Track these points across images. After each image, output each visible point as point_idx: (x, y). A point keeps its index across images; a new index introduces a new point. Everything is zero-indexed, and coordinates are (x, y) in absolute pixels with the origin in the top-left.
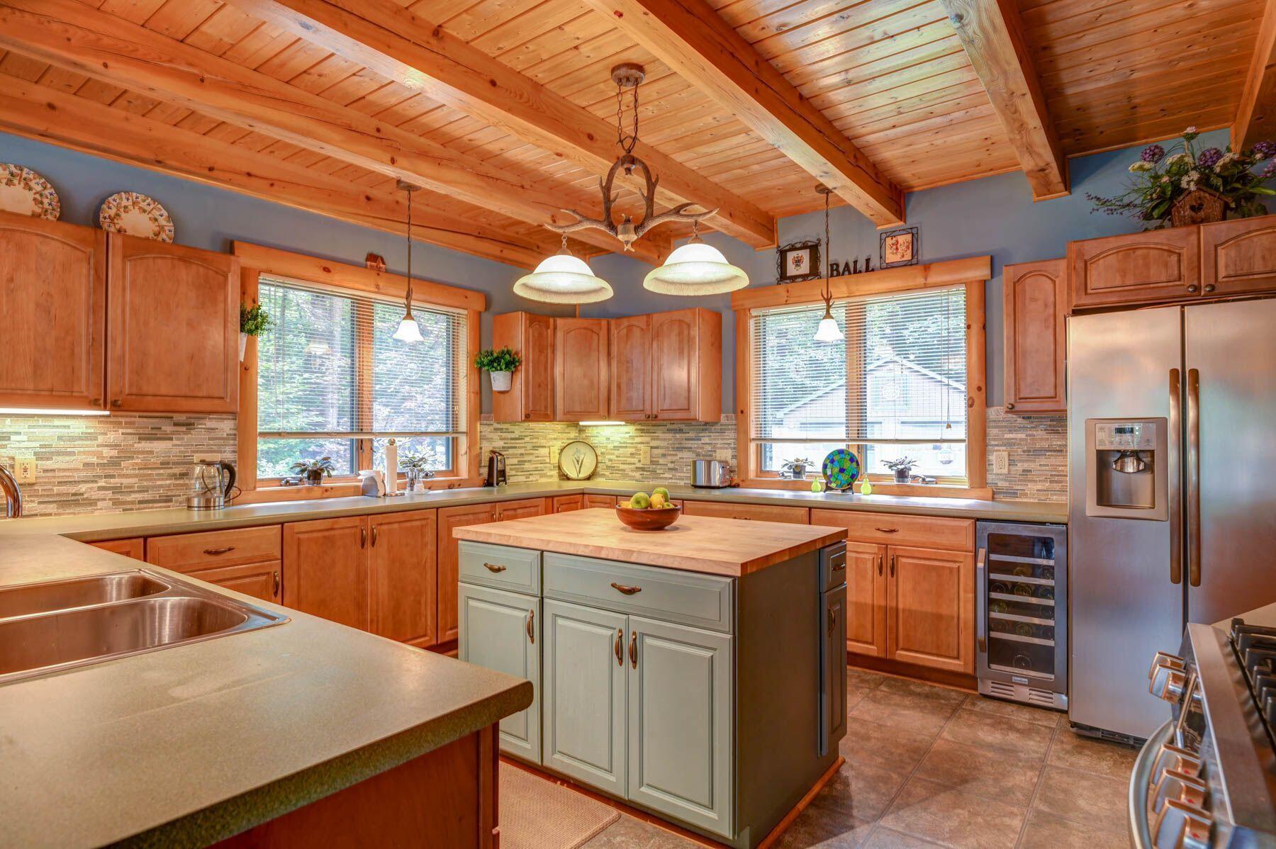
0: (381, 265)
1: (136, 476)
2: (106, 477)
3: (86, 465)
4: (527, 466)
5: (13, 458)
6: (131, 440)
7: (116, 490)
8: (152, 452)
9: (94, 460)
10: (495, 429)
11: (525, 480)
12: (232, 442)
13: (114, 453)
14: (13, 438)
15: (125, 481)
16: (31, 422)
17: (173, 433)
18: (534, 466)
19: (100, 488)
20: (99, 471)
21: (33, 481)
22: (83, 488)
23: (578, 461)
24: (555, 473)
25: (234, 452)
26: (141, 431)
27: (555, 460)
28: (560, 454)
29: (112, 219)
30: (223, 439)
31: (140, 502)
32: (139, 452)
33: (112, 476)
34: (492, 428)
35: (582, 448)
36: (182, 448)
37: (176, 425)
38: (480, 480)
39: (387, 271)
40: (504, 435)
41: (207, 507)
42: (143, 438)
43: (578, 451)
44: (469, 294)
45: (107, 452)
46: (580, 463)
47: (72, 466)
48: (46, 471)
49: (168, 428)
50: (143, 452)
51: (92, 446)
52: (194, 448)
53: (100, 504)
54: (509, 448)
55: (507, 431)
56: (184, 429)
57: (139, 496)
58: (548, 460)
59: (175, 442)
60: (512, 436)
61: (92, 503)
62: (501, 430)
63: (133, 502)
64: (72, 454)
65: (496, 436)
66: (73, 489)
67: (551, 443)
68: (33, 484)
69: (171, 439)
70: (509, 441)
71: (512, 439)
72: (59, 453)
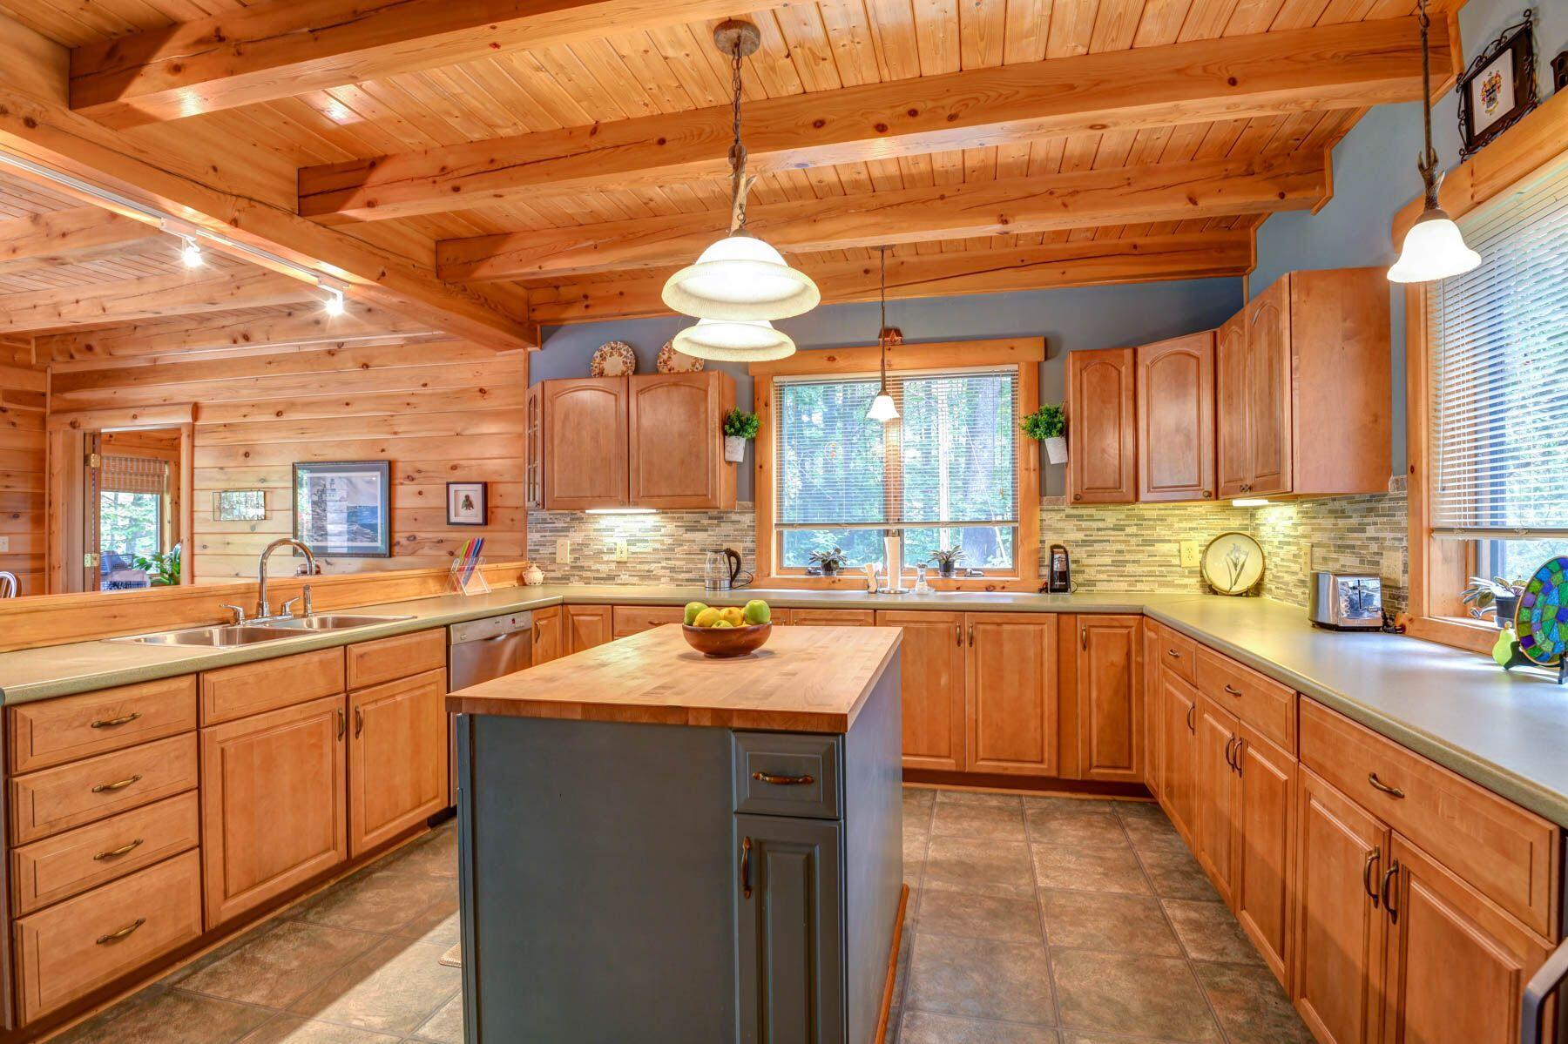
0: (896, 338)
1: (683, 559)
2: (666, 559)
3: (654, 550)
4: (1130, 568)
5: (615, 544)
6: (682, 530)
7: (672, 569)
8: (694, 541)
9: (658, 546)
10: (1067, 516)
11: (1127, 588)
12: (751, 533)
13: (670, 541)
14: (616, 530)
15: (678, 563)
16: (625, 518)
17: (709, 525)
18: (1146, 569)
19: (663, 568)
20: (662, 556)
21: (625, 560)
22: (653, 566)
23: (1236, 565)
24: (1194, 581)
25: (753, 541)
26: (687, 524)
27: (1195, 562)
28: (1205, 552)
29: (665, 362)
30: (745, 530)
31: (687, 580)
32: (686, 541)
33: (669, 559)
34: (1063, 515)
35: (1245, 546)
36: (715, 538)
37: (710, 518)
38: (1039, 584)
39: (903, 343)
40: (1084, 524)
41: (715, 588)
42: (690, 529)
43: (1236, 549)
44: (1016, 343)
45: (668, 541)
46: (1238, 567)
47: (646, 550)
48: (633, 553)
49: (705, 522)
50: (689, 541)
51: (656, 536)
52: (723, 538)
53: (663, 580)
54: (1095, 541)
55: (1091, 518)
56: (715, 522)
57: (687, 576)
58: (1175, 561)
59: (709, 533)
60: (1101, 525)
61: (658, 578)
62: (1080, 518)
63: (682, 580)
64: (647, 541)
65: (1070, 525)
66: (646, 567)
67: (1182, 536)
68: (626, 563)
69: (706, 530)
70: (1095, 533)
71: (1099, 529)
72: (639, 541)
